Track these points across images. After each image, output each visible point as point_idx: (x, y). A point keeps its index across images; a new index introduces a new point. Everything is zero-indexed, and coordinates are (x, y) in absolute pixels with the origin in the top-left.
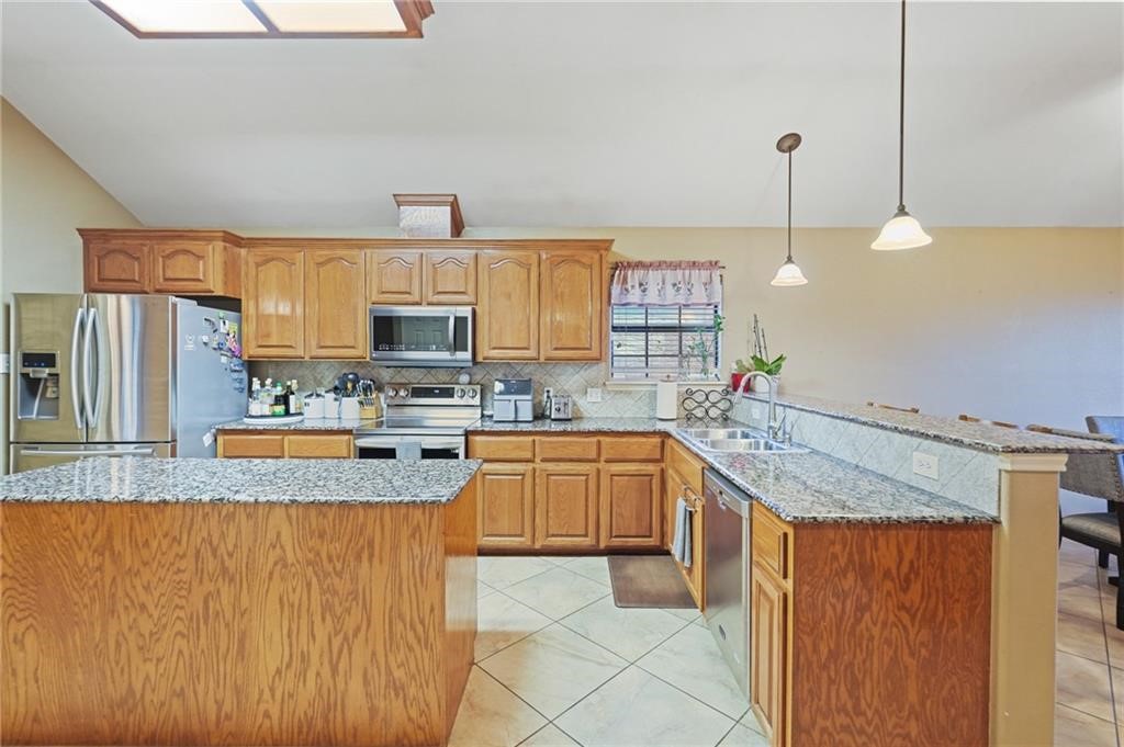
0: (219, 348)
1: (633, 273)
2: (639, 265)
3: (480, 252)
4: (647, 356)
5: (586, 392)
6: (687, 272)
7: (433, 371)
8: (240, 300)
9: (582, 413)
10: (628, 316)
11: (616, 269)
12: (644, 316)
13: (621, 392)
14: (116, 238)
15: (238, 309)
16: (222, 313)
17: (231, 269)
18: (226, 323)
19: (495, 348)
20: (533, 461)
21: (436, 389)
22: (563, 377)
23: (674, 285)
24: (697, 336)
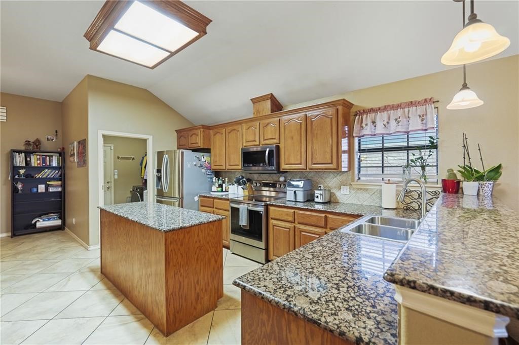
0: (201, 166)
1: (367, 117)
2: (372, 110)
3: (281, 118)
4: (383, 167)
5: (340, 189)
6: (406, 110)
7: (272, 175)
8: (210, 149)
9: (338, 200)
10: (368, 143)
11: (357, 115)
12: (381, 142)
13: (361, 189)
14: (183, 132)
15: (210, 152)
16: (202, 154)
17: (207, 138)
18: (205, 158)
19: (287, 164)
20: (294, 223)
21: (271, 183)
22: (328, 179)
23: (396, 120)
24: (417, 152)
